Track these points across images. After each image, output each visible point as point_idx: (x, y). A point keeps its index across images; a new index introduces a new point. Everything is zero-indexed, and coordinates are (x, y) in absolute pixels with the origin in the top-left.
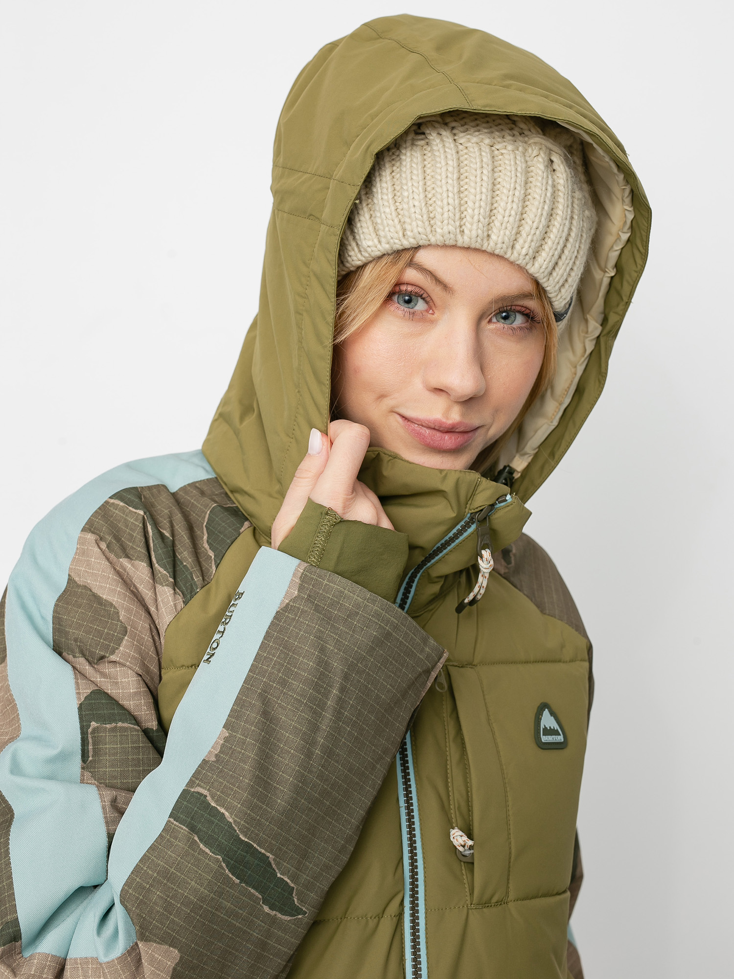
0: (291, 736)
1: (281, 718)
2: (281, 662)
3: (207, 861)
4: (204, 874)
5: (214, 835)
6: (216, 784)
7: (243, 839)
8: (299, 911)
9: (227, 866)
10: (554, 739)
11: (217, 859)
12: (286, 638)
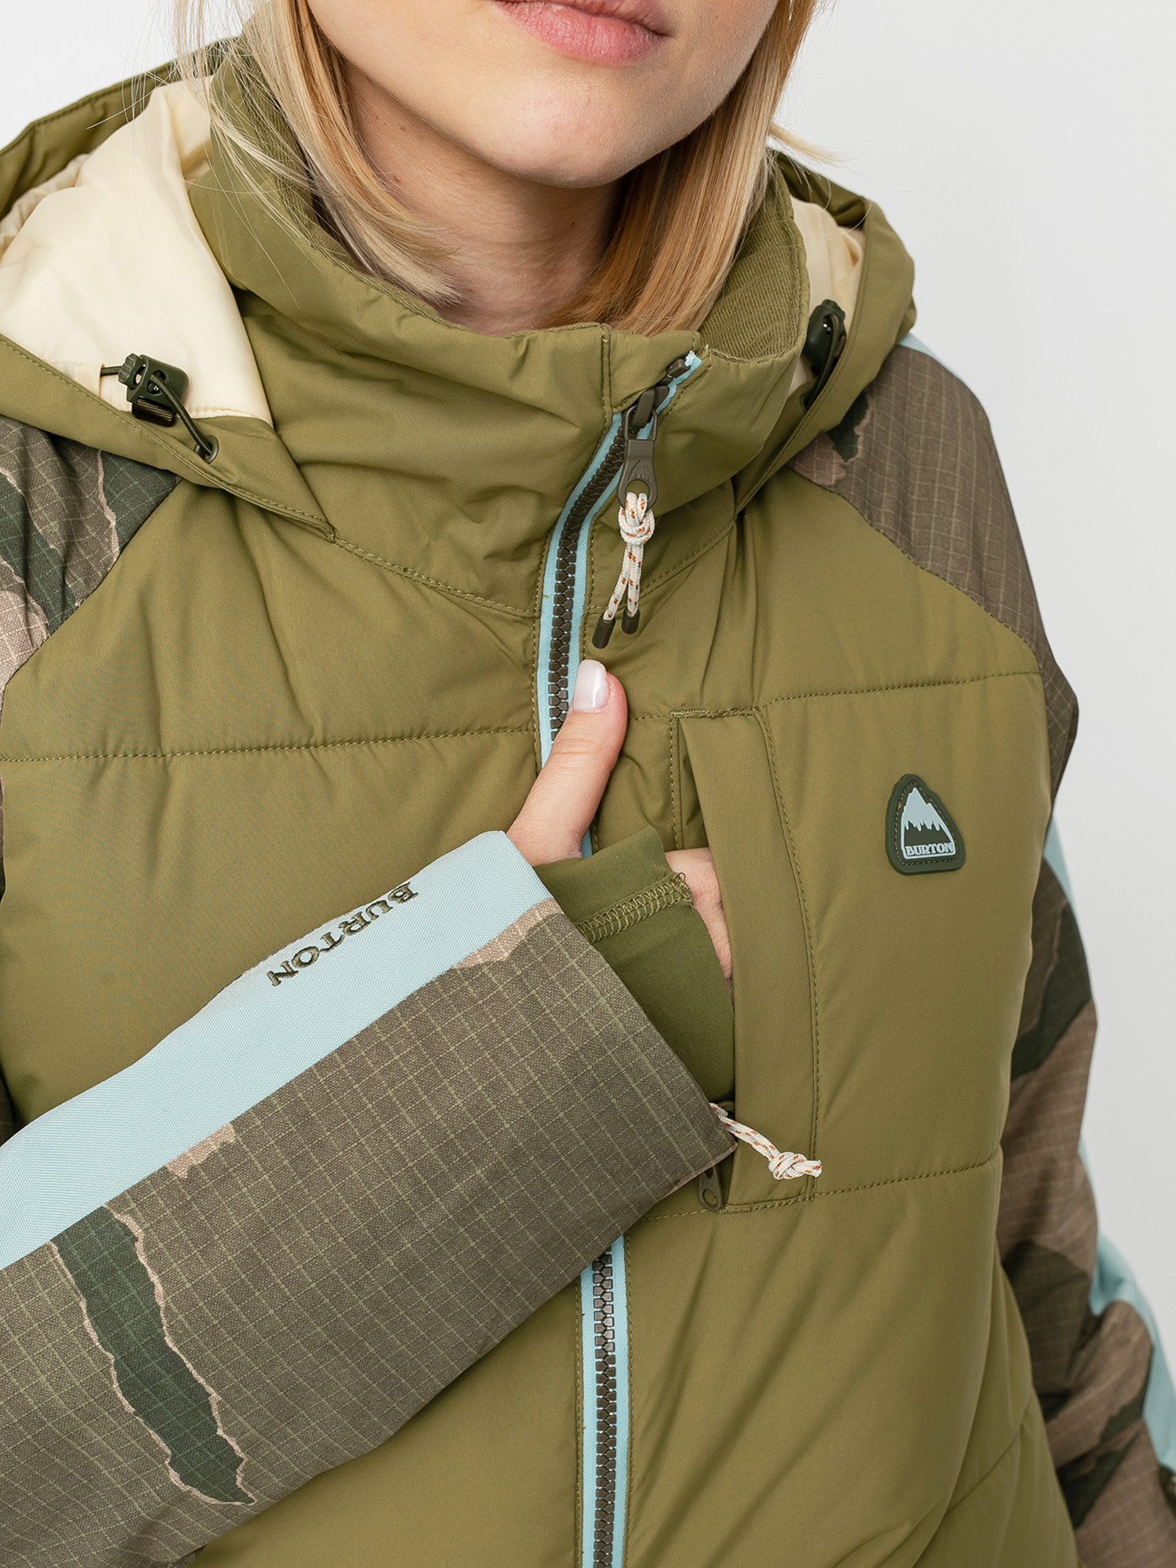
0: (352, 1212)
1: (351, 1173)
2: (405, 1069)
3: (84, 1353)
4: (69, 1372)
5: (119, 1315)
6: (164, 1226)
7: (171, 1345)
8: (238, 1495)
9: (119, 1377)
10: (934, 851)
11: (105, 1360)
12: (439, 1029)
